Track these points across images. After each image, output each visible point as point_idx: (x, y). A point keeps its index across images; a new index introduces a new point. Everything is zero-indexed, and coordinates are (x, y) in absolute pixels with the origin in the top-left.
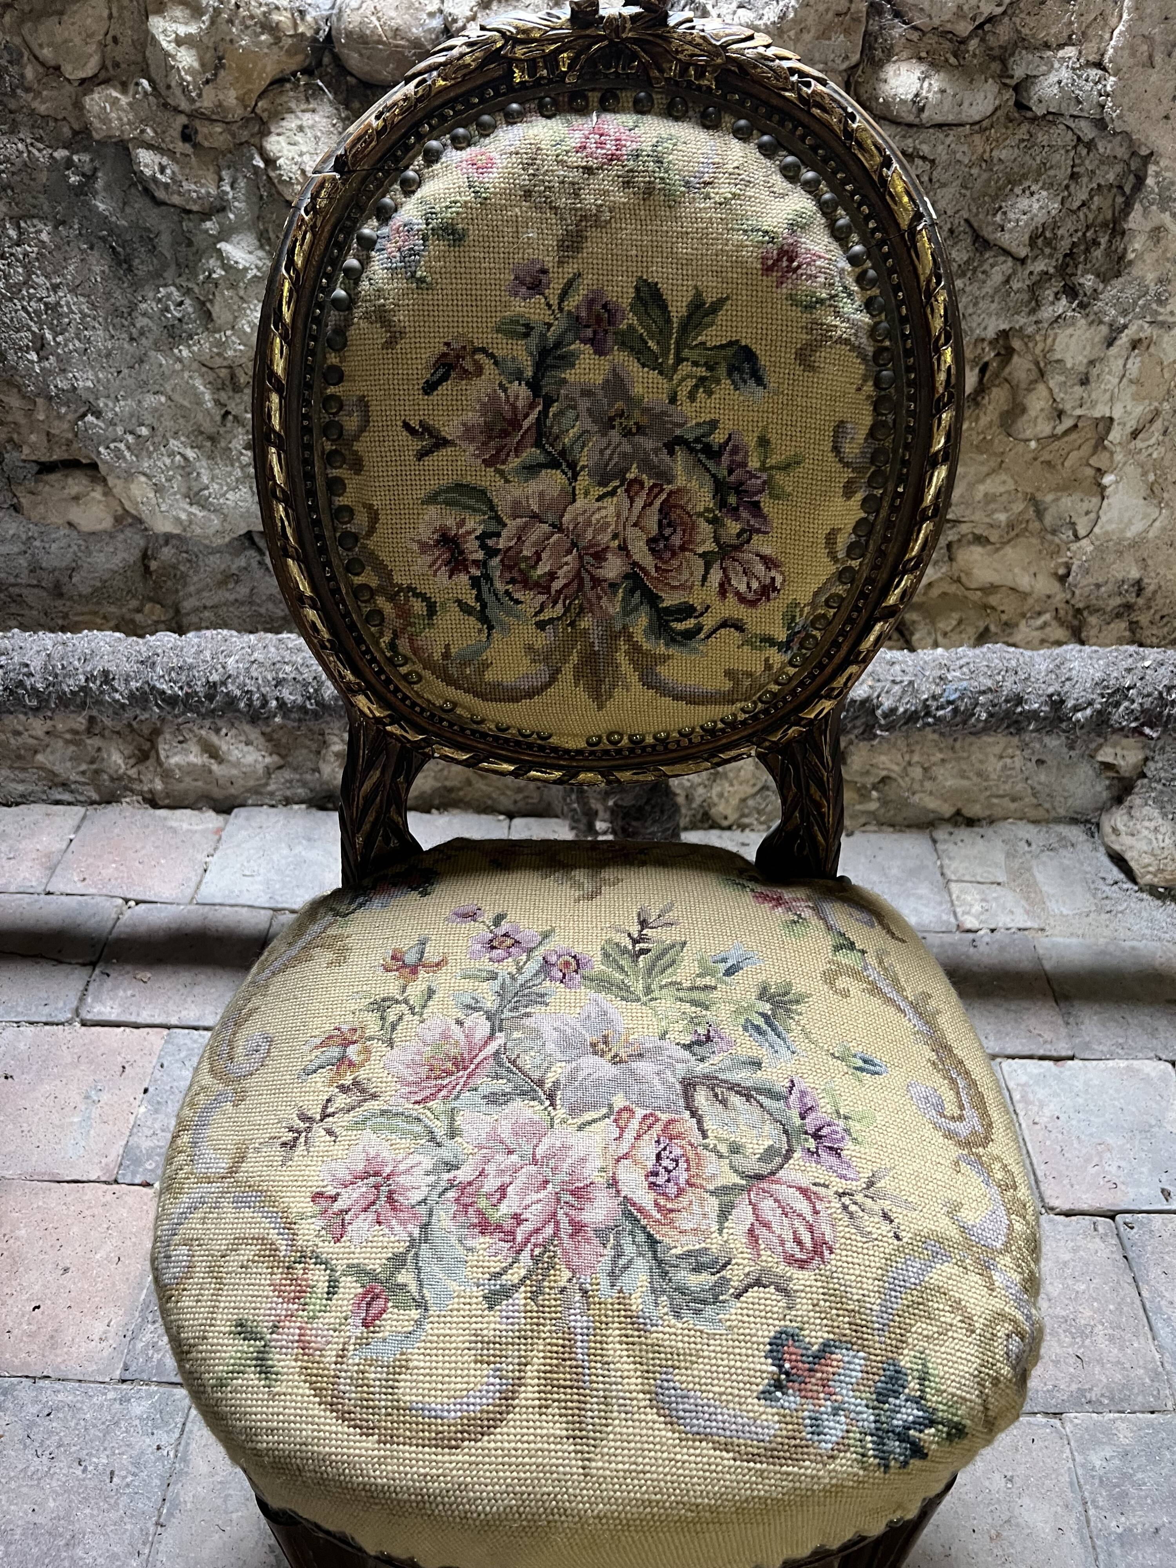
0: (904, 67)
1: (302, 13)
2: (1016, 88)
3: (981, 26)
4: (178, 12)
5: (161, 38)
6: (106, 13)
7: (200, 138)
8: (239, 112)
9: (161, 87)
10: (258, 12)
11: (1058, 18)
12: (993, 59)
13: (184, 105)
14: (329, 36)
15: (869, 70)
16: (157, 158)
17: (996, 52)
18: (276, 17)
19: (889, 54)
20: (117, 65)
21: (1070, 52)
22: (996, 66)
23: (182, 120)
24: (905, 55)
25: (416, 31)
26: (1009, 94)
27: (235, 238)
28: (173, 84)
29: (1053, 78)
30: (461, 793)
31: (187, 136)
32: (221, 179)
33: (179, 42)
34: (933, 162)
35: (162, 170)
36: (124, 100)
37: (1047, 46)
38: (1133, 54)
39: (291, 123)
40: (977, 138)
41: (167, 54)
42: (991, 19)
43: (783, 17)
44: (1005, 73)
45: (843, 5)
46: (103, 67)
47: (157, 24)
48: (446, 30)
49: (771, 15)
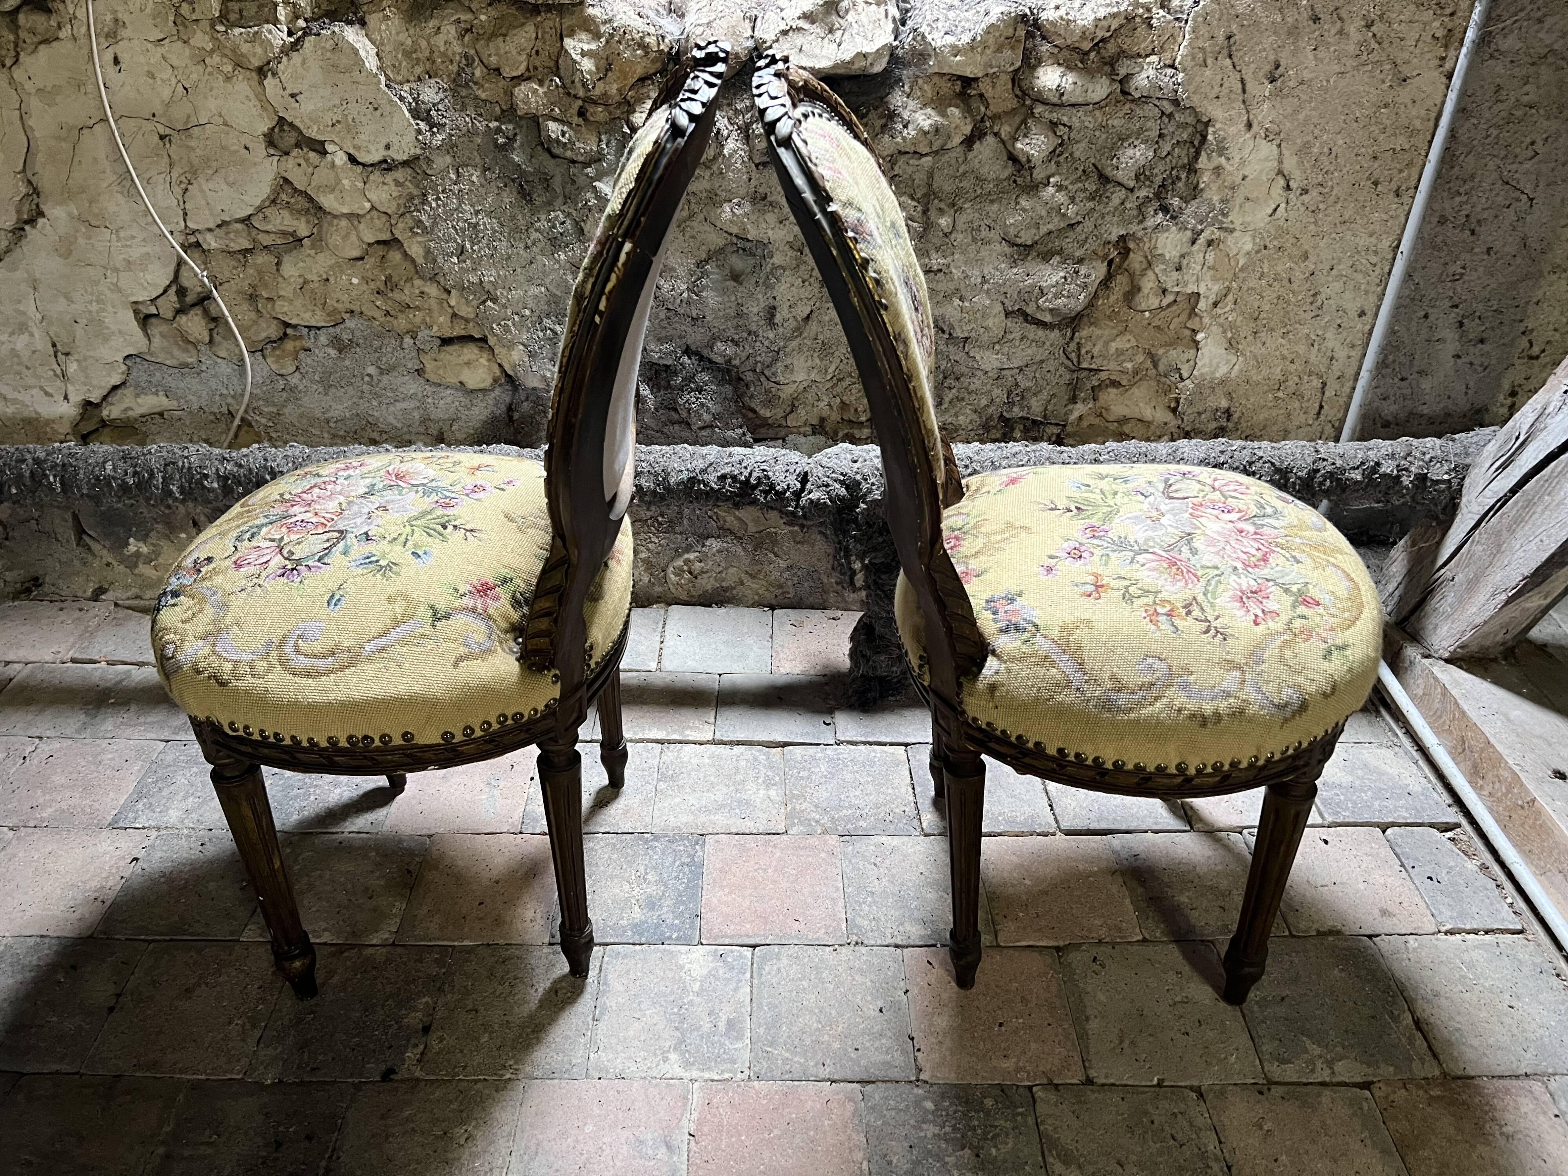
0: (1049, 69)
1: (663, 37)
2: (1121, 82)
3: (1097, 44)
4: (584, 36)
5: (572, 52)
6: (534, 35)
7: (588, 115)
8: (617, 98)
9: (567, 82)
10: (637, 36)
11: (1145, 39)
12: (1105, 64)
13: (581, 93)
14: (678, 52)
15: (1027, 72)
16: (561, 127)
17: (1108, 60)
18: (647, 40)
19: (1039, 62)
20: (536, 68)
21: (1154, 58)
22: (1107, 69)
23: (580, 103)
24: (1050, 62)
25: (737, 49)
26: (1117, 86)
27: (605, 179)
28: (577, 80)
29: (1144, 75)
30: (734, 592)
31: (581, 113)
32: (600, 140)
33: (583, 54)
34: (1070, 127)
35: (563, 135)
36: (541, 91)
37: (1139, 56)
38: (1193, 59)
39: (649, 105)
40: (1098, 113)
41: (575, 62)
42: (1103, 40)
43: (974, 40)
44: (1113, 72)
45: (1011, 31)
46: (528, 69)
47: (569, 43)
48: (756, 49)
49: (966, 39)
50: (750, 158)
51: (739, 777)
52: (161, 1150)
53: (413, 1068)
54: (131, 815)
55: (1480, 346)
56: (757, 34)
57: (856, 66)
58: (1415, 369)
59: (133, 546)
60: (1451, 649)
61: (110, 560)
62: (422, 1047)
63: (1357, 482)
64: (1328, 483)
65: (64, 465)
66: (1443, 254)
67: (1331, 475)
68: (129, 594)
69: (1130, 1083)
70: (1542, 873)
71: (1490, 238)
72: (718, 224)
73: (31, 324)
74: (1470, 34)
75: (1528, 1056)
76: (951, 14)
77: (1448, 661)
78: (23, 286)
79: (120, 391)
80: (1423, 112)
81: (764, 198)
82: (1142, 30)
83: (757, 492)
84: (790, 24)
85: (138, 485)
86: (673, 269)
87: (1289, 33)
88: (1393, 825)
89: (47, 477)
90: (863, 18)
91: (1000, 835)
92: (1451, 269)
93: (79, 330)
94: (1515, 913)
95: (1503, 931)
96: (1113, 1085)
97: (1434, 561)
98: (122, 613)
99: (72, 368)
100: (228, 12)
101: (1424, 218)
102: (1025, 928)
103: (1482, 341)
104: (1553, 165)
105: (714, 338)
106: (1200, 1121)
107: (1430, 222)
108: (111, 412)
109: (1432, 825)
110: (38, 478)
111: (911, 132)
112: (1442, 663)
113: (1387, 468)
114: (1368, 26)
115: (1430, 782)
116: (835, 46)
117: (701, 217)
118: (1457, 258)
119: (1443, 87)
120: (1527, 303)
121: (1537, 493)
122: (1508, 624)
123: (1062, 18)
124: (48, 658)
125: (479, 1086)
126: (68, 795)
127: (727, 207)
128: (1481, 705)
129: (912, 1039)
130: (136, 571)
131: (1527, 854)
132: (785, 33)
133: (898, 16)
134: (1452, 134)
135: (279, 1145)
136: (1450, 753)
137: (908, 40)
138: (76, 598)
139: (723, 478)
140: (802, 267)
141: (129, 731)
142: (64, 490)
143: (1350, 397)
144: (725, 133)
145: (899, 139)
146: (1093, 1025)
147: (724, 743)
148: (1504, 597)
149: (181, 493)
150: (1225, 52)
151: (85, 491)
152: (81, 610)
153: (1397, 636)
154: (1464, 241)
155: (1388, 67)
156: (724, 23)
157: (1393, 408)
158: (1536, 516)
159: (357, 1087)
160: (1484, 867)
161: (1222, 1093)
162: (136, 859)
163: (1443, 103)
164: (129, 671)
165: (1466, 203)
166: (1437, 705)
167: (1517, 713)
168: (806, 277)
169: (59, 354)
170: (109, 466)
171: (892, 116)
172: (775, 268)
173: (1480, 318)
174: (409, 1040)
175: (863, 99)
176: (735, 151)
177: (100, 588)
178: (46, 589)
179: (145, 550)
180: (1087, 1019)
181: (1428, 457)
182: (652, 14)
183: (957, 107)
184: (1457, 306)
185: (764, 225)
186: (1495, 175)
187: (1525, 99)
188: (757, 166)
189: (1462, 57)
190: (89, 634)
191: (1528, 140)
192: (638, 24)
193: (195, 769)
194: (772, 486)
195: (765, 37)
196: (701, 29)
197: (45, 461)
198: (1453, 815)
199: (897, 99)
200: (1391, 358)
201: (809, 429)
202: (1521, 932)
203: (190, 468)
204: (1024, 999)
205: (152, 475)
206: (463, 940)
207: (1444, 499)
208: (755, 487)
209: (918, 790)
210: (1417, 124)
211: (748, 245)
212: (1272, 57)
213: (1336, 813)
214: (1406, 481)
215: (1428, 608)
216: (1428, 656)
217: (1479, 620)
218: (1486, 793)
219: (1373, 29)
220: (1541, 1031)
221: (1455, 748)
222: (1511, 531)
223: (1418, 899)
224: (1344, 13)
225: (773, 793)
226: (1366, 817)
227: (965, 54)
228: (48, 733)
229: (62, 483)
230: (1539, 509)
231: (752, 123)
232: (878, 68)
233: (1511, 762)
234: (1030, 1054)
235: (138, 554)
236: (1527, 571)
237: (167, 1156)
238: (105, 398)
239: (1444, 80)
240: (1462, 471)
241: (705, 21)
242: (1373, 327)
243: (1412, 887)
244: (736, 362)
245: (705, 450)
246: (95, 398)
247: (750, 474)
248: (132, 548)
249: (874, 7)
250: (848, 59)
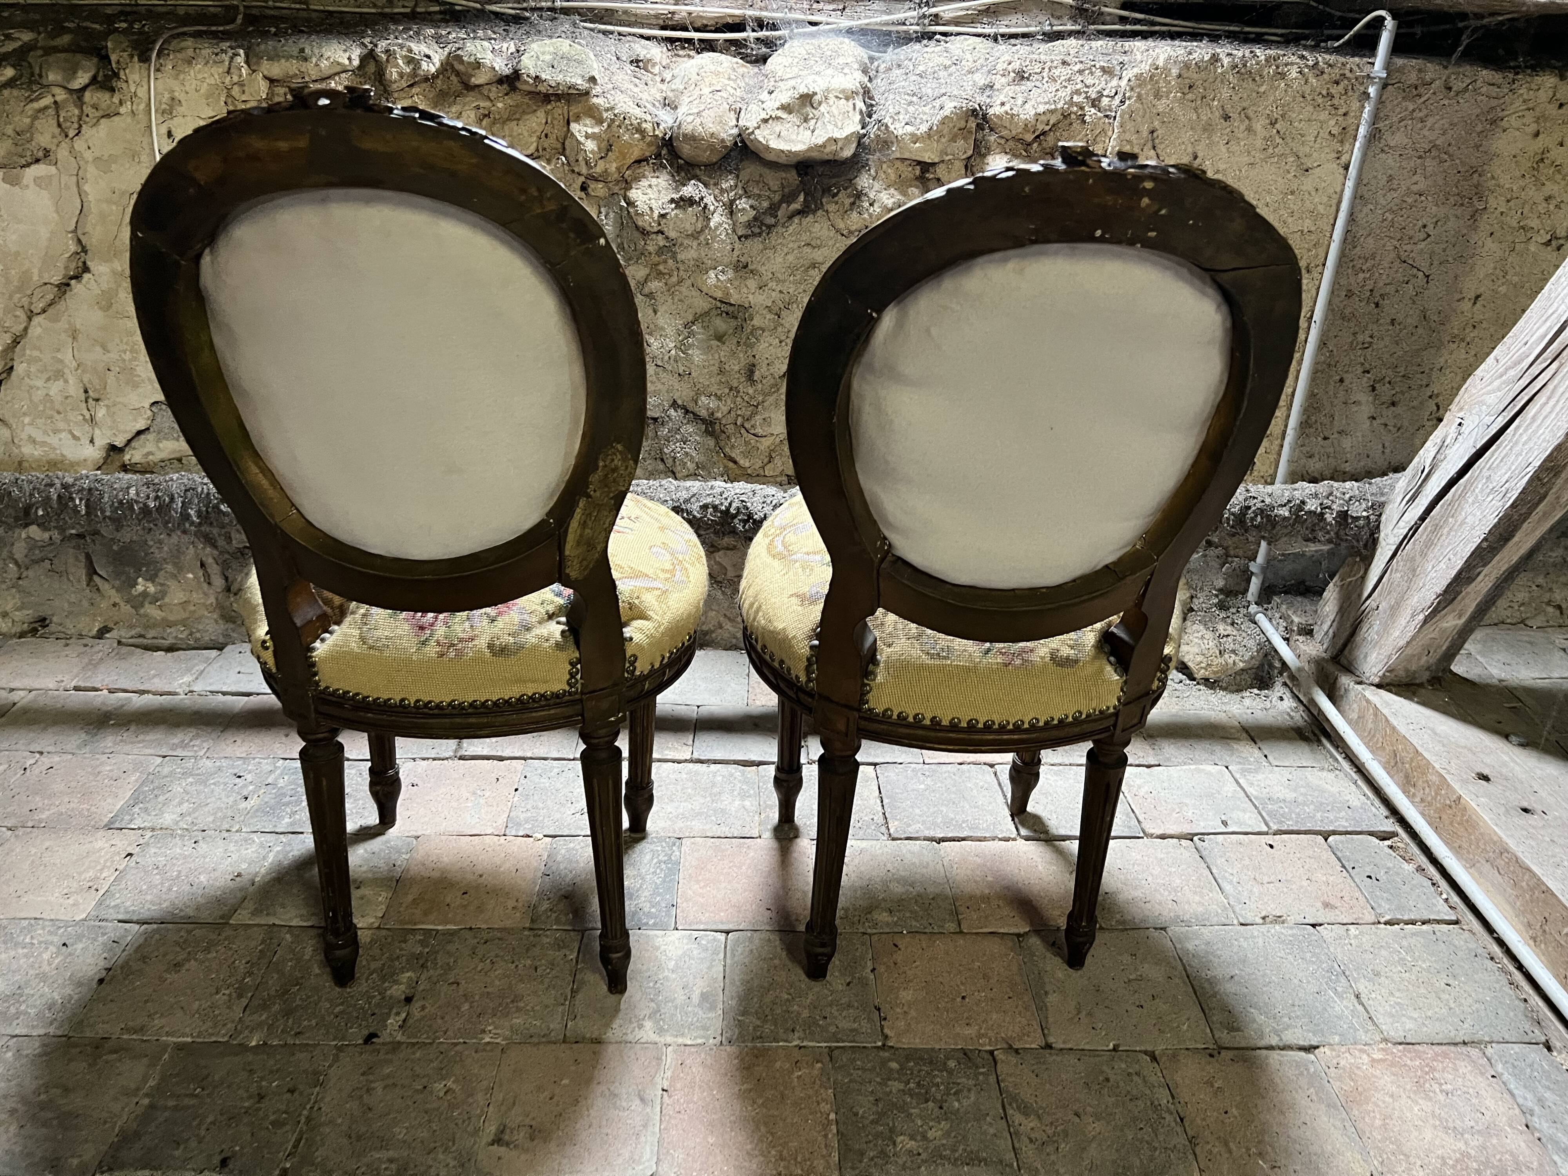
0: (998, 157)
1: (658, 124)
3: (1038, 137)
4: (588, 121)
5: (577, 134)
6: (544, 121)
7: (590, 190)
8: (616, 176)
9: (572, 160)
10: (635, 122)
11: (1080, 132)
13: (584, 171)
14: (671, 138)
15: (978, 160)
17: (1048, 150)
18: (644, 125)
19: (989, 150)
20: (544, 149)
23: (582, 179)
24: (997, 150)
25: (723, 135)
28: (581, 159)
30: (714, 635)
31: (584, 188)
32: (600, 212)
33: (587, 136)
39: (644, 183)
41: (579, 143)
42: (1044, 133)
43: (931, 129)
45: (962, 124)
46: (537, 150)
47: (575, 127)
48: (740, 135)
49: (924, 128)
50: (734, 231)
51: (715, 790)
52: (146, 1101)
53: (395, 1033)
54: (127, 818)
55: (1392, 408)
56: (741, 123)
57: (827, 150)
58: (1335, 430)
59: (141, 585)
60: (1380, 674)
61: (117, 600)
62: (404, 1015)
63: (1285, 518)
64: (1259, 519)
65: (90, 490)
66: (1352, 324)
67: (1261, 511)
68: (133, 633)
69: (1087, 1047)
70: (1471, 865)
71: (1394, 311)
72: (705, 290)
73: (66, 371)
74: (1362, 131)
75: (1466, 1026)
76: (911, 109)
77: (1379, 686)
78: (63, 336)
79: (142, 437)
80: (1325, 199)
81: (746, 267)
82: (1077, 125)
83: (736, 521)
84: (770, 113)
85: (159, 509)
86: (663, 329)
87: (1205, 130)
88: (1334, 833)
89: (73, 499)
90: (834, 109)
91: (964, 839)
92: (1360, 338)
93: (111, 378)
94: (1450, 907)
95: (1438, 922)
96: (1071, 1049)
97: (1360, 595)
98: (124, 650)
99: (101, 413)
100: (273, 95)
101: (1333, 292)
102: (986, 917)
103: (1393, 404)
104: (1444, 246)
105: (698, 394)
106: (1153, 1079)
107: (1339, 296)
108: (133, 456)
109: (1371, 834)
110: (64, 500)
111: (877, 209)
112: (1374, 688)
113: (1312, 505)
114: (1273, 124)
115: (1368, 798)
116: (809, 132)
117: (689, 282)
118: (1366, 328)
119: (1342, 177)
120: (1432, 369)
121: (1442, 516)
122: (1429, 645)
123: (1007, 113)
124: (51, 686)
125: (458, 1048)
126: (67, 800)
127: (712, 274)
128: (1409, 721)
129: (879, 1010)
130: (142, 611)
131: (1457, 851)
132: (765, 121)
133: (864, 109)
134: (1352, 218)
135: (261, 1097)
136: (1385, 768)
137: (873, 130)
138: (81, 636)
139: (705, 507)
140: (780, 329)
141: (127, 748)
142: (88, 513)
143: (1279, 455)
144: (712, 208)
145: (866, 216)
146: (1052, 999)
147: (701, 762)
148: (1421, 617)
149: (199, 517)
150: (1150, 144)
151: (108, 514)
152: (86, 645)
153: (1331, 668)
154: (1370, 313)
155: (1292, 159)
156: (711, 113)
157: (1318, 466)
158: (1444, 537)
159: (340, 1049)
160: (1420, 869)
161: (1174, 1056)
162: (130, 855)
163: (1343, 191)
164: (129, 698)
165: (1369, 278)
166: (1370, 725)
167: (1442, 728)
168: (783, 338)
169: (90, 400)
170: (132, 491)
171: (859, 195)
172: (754, 329)
173: (1390, 383)
174: (391, 1009)
175: (834, 181)
176: (721, 225)
177: (106, 627)
178: (53, 628)
179: (152, 589)
180: (1046, 993)
181: (1347, 496)
182: (649, 106)
183: (917, 187)
184: (1368, 372)
185: (745, 290)
186: (1393, 255)
187: (1415, 188)
188: (739, 238)
189: (1356, 150)
190: (93, 665)
191: (1420, 223)
192: (638, 112)
193: (191, 780)
194: (750, 516)
195: (748, 124)
196: (692, 117)
197: (73, 485)
198: (1390, 825)
199: (864, 181)
200: (1313, 418)
201: (785, 479)
202: (1456, 922)
203: (208, 494)
204: (986, 977)
205: (172, 499)
206: (447, 923)
207: (1365, 534)
208: (734, 516)
209: (885, 801)
210: (1321, 209)
211: (731, 309)
212: (1190, 150)
213: (1281, 822)
214: (1329, 517)
215: (1358, 639)
216: (1360, 683)
217: (1402, 643)
218: (1418, 799)
219: (1277, 126)
220: (1477, 1005)
221: (1389, 762)
222: (1423, 554)
223: (1358, 894)
224: (1251, 113)
225: (747, 803)
226: (1309, 826)
227: (923, 142)
228: (50, 749)
229: (87, 506)
230: (1446, 529)
231: (735, 200)
232: (848, 153)
233: (1437, 766)
234: (990, 1023)
235: (145, 594)
236: (1440, 588)
237: (152, 1107)
238: (129, 441)
239: (1342, 171)
240: (1378, 508)
241: (696, 111)
242: (1295, 390)
243: (1353, 884)
244: (719, 415)
245: (688, 483)
246: (119, 442)
247: (730, 504)
248: (140, 588)
249: (843, 101)
250: (820, 143)
